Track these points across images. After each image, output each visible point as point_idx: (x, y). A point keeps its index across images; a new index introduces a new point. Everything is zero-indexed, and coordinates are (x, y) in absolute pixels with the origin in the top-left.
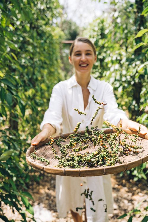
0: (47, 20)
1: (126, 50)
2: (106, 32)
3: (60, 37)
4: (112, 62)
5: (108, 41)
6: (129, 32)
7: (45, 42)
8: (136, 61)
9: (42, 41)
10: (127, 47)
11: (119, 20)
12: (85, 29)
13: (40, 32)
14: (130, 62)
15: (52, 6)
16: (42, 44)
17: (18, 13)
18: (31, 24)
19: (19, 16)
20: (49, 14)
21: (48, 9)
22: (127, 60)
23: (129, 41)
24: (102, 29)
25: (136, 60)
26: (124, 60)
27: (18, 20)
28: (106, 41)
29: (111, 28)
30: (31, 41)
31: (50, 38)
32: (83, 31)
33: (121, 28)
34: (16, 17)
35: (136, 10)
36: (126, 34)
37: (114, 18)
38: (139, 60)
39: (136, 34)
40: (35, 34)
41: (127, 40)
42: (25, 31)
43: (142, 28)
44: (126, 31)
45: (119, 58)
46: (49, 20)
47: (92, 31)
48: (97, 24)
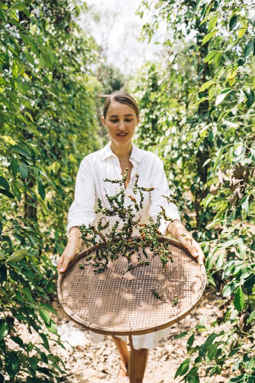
0: (77, 66)
1: (187, 107)
2: (159, 83)
3: (96, 89)
4: (168, 124)
5: (162, 95)
6: (191, 82)
7: (75, 96)
8: (200, 122)
9: (70, 95)
10: (187, 104)
11: (175, 67)
12: (131, 78)
13: (67, 82)
14: (192, 123)
15: (84, 47)
16: (70, 98)
17: (37, 58)
18: (55, 72)
19: (37, 61)
20: (79, 58)
21: (78, 51)
22: (188, 120)
23: (190, 95)
24: (154, 79)
25: (200, 120)
26: (184, 121)
27: (36, 66)
28: (159, 94)
29: (167, 76)
30: (54, 95)
31: (82, 90)
32: (128, 81)
33: (180, 77)
34: (33, 63)
35: (199, 54)
36: (186, 85)
37: (169, 64)
38: (204, 120)
39: (200, 86)
40: (60, 86)
41: (188, 93)
42: (46, 82)
43: (207, 77)
44: (186, 82)
45: (176, 118)
46: (79, 65)
47: (140, 81)
48: (147, 72)
